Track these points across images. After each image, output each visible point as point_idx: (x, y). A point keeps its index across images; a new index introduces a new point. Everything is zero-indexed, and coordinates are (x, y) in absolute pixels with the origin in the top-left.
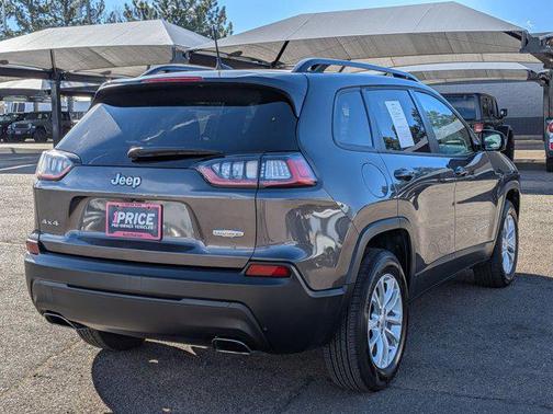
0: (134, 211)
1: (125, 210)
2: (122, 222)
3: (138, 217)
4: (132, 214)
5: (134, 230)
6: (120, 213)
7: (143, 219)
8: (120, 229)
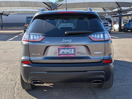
0: (67, 49)
1: (64, 49)
2: (63, 52)
3: (69, 51)
4: (66, 50)
5: (67, 54)
6: (62, 50)
7: (70, 51)
8: (62, 54)
